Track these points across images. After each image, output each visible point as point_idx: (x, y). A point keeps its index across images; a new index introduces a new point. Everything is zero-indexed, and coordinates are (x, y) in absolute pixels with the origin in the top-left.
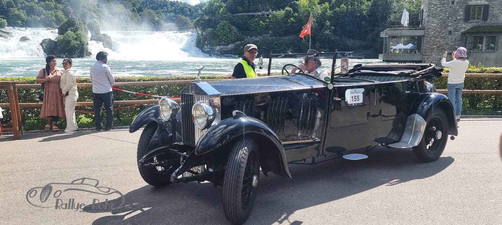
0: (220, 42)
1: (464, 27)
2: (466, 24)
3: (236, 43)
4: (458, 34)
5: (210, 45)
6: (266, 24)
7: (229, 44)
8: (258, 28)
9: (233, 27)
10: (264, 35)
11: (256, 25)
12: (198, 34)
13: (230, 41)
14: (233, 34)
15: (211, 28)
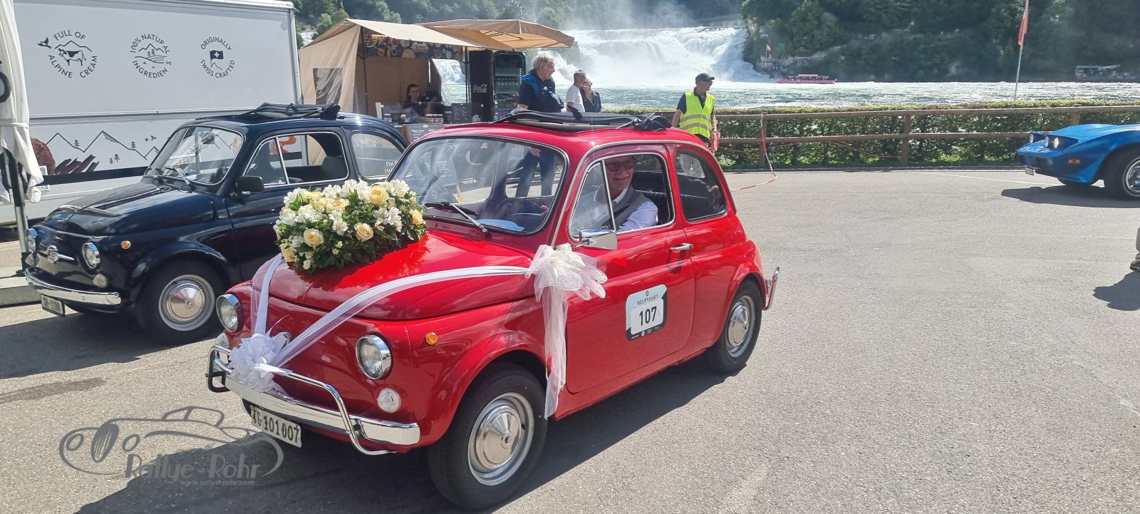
0: (795, 48)
3: (831, 49)
5: (772, 56)
6: (903, 7)
7: (815, 51)
8: (884, 15)
9: (827, 14)
10: (898, 30)
11: (881, 9)
12: (748, 32)
13: (818, 46)
14: (826, 29)
15: (778, 19)
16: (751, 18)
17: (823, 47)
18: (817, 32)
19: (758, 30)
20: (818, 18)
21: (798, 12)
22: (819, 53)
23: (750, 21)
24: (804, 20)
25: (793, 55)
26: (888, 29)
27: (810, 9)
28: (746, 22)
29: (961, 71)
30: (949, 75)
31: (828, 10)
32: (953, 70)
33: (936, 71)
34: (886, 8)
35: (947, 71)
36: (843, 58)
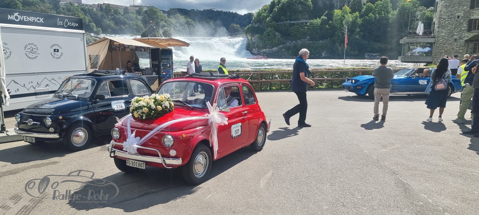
0: (266, 46)
1: (467, 36)
2: (469, 34)
3: (279, 46)
4: (462, 41)
5: (257, 48)
6: (304, 31)
7: (273, 47)
8: (298, 34)
9: (277, 33)
10: (303, 40)
11: (296, 32)
12: (248, 39)
13: (274, 45)
14: (277, 39)
15: (259, 35)
16: (249, 34)
17: (276, 45)
18: (273, 40)
19: (251, 39)
20: (274, 35)
21: (266, 32)
22: (275, 47)
23: (248, 35)
24: (269, 35)
25: (265, 48)
26: (299, 39)
27: (271, 31)
28: (247, 35)
29: (326, 55)
30: (322, 57)
31: (278, 32)
32: (323, 55)
33: (317, 55)
34: (298, 31)
35: (321, 55)
36: (284, 50)
